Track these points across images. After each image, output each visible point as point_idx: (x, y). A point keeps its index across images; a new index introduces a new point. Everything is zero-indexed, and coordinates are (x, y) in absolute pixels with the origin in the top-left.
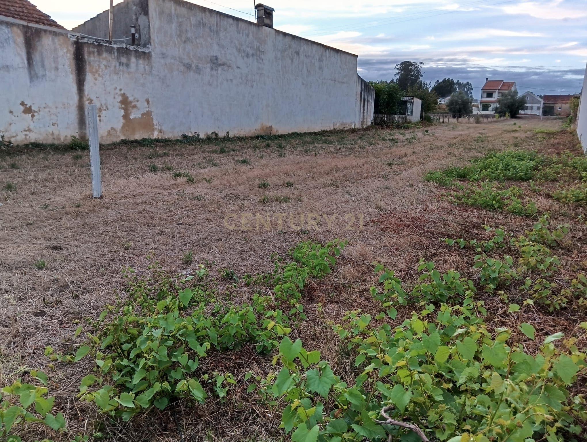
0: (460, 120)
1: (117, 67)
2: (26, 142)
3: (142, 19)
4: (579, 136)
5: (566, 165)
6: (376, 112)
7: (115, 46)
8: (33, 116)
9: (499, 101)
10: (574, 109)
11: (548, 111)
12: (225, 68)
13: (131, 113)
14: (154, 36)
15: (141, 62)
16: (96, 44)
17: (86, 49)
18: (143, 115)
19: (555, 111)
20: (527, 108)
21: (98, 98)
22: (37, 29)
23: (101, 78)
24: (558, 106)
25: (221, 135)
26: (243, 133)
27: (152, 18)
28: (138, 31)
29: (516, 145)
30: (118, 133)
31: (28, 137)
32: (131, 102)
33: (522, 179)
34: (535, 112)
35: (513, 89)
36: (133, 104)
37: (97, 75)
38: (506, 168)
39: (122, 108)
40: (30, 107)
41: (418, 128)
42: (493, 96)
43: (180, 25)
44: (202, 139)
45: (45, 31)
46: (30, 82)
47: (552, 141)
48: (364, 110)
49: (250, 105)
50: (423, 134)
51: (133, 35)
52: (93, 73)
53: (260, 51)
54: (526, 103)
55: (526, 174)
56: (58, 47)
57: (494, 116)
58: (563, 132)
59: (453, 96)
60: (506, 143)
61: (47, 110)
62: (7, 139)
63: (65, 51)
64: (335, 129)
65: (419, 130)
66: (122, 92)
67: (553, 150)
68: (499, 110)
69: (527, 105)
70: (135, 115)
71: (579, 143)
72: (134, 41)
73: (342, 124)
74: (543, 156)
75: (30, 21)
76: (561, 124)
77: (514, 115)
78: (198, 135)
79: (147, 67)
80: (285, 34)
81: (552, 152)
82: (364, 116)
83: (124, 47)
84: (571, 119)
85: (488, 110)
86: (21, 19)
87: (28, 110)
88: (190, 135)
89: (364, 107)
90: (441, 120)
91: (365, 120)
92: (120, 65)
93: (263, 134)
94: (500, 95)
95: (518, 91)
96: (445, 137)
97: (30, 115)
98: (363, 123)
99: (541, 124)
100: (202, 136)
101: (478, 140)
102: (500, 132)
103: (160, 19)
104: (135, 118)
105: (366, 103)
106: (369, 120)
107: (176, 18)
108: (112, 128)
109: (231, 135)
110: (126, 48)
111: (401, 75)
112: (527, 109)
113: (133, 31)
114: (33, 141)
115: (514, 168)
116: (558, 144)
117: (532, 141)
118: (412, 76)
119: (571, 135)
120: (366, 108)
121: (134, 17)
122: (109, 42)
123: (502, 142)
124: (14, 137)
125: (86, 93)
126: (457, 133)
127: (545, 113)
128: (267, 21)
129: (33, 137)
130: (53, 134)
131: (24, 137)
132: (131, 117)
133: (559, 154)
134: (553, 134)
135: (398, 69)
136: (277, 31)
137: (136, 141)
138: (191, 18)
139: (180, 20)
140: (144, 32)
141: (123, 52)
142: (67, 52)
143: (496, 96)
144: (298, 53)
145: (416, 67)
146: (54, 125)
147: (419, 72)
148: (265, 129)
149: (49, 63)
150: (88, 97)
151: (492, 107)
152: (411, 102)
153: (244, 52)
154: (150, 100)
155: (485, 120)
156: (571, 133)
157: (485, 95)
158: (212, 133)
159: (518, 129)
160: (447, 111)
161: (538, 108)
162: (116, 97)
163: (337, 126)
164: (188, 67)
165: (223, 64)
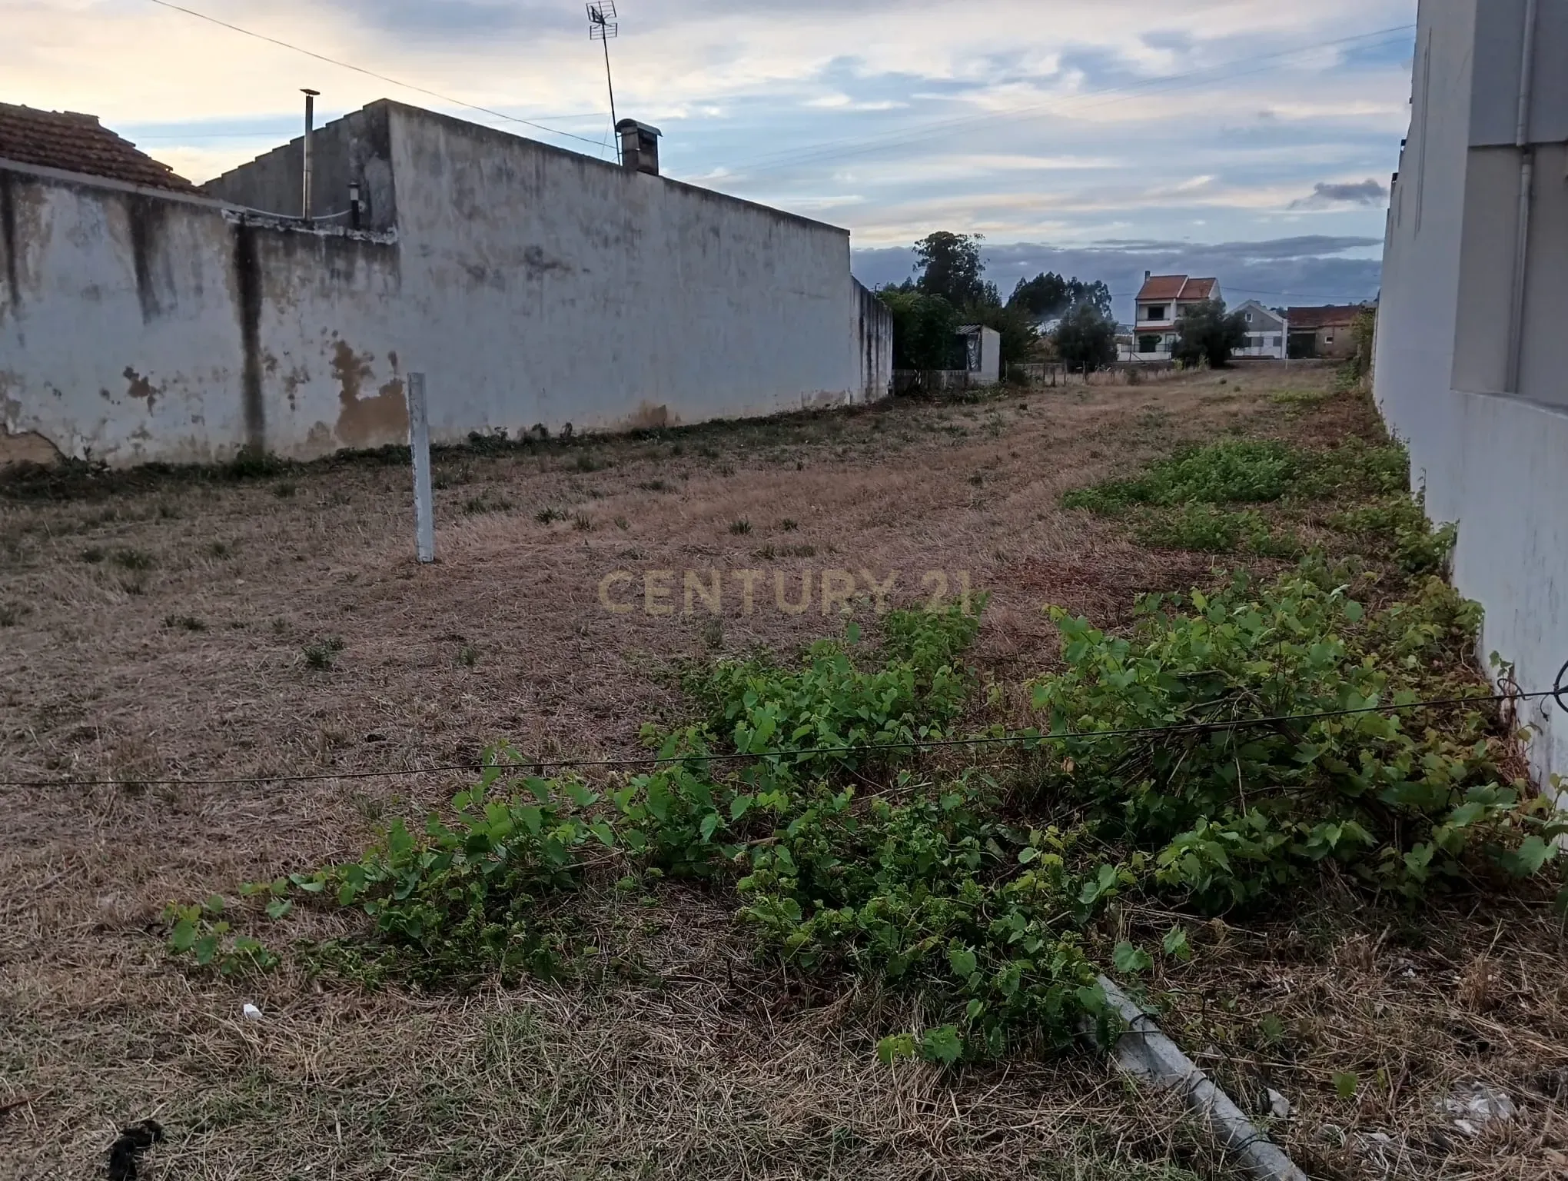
0: (1093, 376)
1: (327, 281)
2: (139, 462)
3: (374, 170)
4: (1377, 404)
5: (1352, 465)
6: (897, 364)
7: (322, 233)
8: (151, 401)
9: (1179, 327)
10: (1363, 341)
11: (1301, 346)
12: (557, 272)
13: (358, 386)
14: (404, 207)
15: (376, 267)
16: (281, 229)
17: (260, 243)
18: (384, 390)
19: (1318, 347)
20: (1248, 342)
21: (286, 354)
22: (156, 200)
23: (291, 309)
24: (1324, 334)
25: (555, 430)
26: (602, 426)
27: (399, 164)
28: (366, 195)
29: (1237, 431)
30: (332, 433)
31: (140, 451)
32: (358, 361)
33: (1261, 498)
34: (1269, 350)
35: (1212, 296)
36: (363, 365)
37: (284, 301)
38: (1226, 475)
39: (338, 377)
40: (145, 380)
41: (1000, 400)
42: (1166, 315)
43: (459, 177)
44: (514, 443)
45: (174, 204)
46: (145, 322)
47: (1317, 418)
48: (869, 360)
49: (615, 359)
50: (1017, 414)
51: (355, 204)
52: (277, 298)
53: (633, 231)
54: (1248, 330)
55: (1269, 486)
56: (201, 240)
57: (1170, 366)
58: (1340, 397)
59: (1066, 319)
60: (1213, 426)
61: (180, 386)
62: (96, 458)
63: (216, 248)
64: (806, 410)
65: (1003, 404)
66: (339, 338)
67: (1321, 438)
68: (1182, 350)
69: (1250, 334)
70: (368, 391)
71: (1379, 420)
72: (356, 219)
73: (823, 395)
74: (1300, 450)
75: (140, 183)
76: (1334, 377)
77: (1219, 360)
78: (504, 434)
79: (390, 278)
80: (686, 189)
81: (1320, 443)
82: (870, 374)
83: (341, 233)
84: (1359, 364)
85: (1153, 350)
86: (119, 178)
87: (140, 388)
88: (486, 434)
89: (869, 354)
90: (1048, 380)
91: (874, 385)
92: (332, 277)
93: (646, 425)
94: (1182, 311)
95: (1224, 299)
96: (1070, 419)
97: (145, 399)
98: (869, 391)
99: (1286, 381)
100: (512, 435)
101: (1146, 424)
102: (1194, 403)
103: (416, 166)
104: (367, 399)
105: (874, 343)
106: (884, 384)
107: (449, 163)
108: (319, 425)
109: (577, 430)
110: (345, 236)
111: (930, 267)
112: (1249, 345)
113: (354, 195)
114: (151, 460)
115: (1244, 475)
116: (1331, 424)
117: (1271, 420)
118: (958, 269)
119: (1360, 404)
120: (873, 357)
121: (353, 163)
122: (309, 224)
123: (1204, 424)
124: (111, 450)
125: (262, 344)
126: (1094, 409)
127: (1294, 351)
128: (644, 160)
129: (153, 451)
130: (193, 442)
131: (131, 450)
132: (359, 397)
133: (1333, 445)
134: (1317, 402)
135: (921, 252)
136: (669, 182)
137: (370, 453)
138: (482, 161)
139: (459, 166)
140: (379, 199)
141: (339, 246)
142: (220, 252)
143: (1171, 316)
144: (716, 232)
145: (966, 247)
146: (195, 419)
147: (973, 259)
148: (649, 412)
149: (182, 278)
150: (265, 354)
151: (1163, 342)
152: (975, 338)
153: (598, 233)
154: (399, 355)
155: (1151, 376)
156: (1359, 398)
157: (1145, 313)
158: (534, 429)
159: (1234, 394)
160: (1055, 357)
161: (1277, 342)
162: (326, 350)
163: (811, 402)
164: (478, 275)
165: (553, 265)
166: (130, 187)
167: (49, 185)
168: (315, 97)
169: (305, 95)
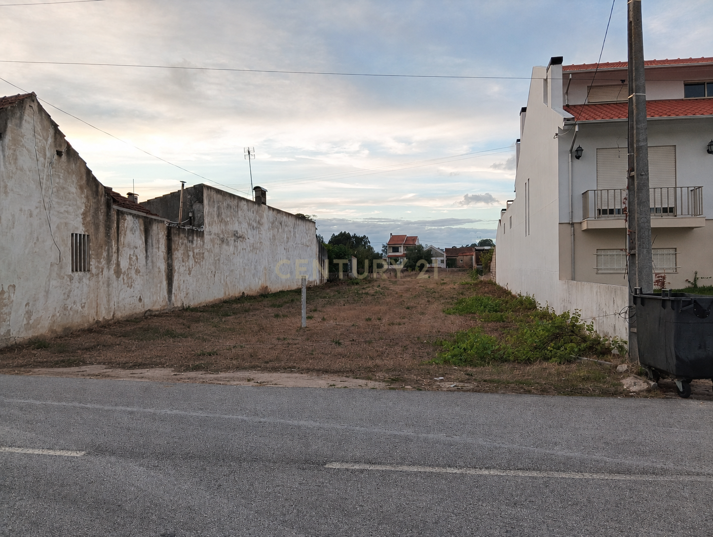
1: (188, 244)
3: (197, 207)
7: (186, 228)
9: (405, 255)
11: (451, 263)
12: (241, 239)
14: (205, 219)
15: (199, 239)
17: (173, 232)
19: (458, 264)
22: (152, 218)
24: (459, 258)
26: (252, 293)
27: (205, 205)
28: (194, 215)
34: (439, 264)
35: (417, 243)
42: (400, 251)
43: (219, 208)
45: (155, 220)
51: (191, 218)
54: (432, 257)
56: (160, 231)
63: (163, 234)
68: (408, 265)
69: (432, 259)
72: (191, 222)
79: (202, 242)
80: (273, 209)
83: (191, 228)
84: (478, 271)
92: (189, 242)
94: (405, 249)
95: (422, 245)
103: (209, 205)
107: (216, 203)
109: (246, 295)
112: (432, 263)
113: (190, 215)
119: (492, 285)
121: (189, 204)
127: (449, 265)
128: (262, 200)
134: (478, 284)
136: (269, 207)
138: (224, 203)
139: (219, 204)
140: (198, 216)
141: (191, 232)
143: (402, 251)
144: (281, 223)
151: (400, 262)
153: (252, 225)
156: (489, 283)
157: (390, 249)
161: (442, 261)
164: (222, 240)
165: (240, 237)
166: (144, 215)
167: (128, 215)
168: (185, 183)
169: (181, 183)
